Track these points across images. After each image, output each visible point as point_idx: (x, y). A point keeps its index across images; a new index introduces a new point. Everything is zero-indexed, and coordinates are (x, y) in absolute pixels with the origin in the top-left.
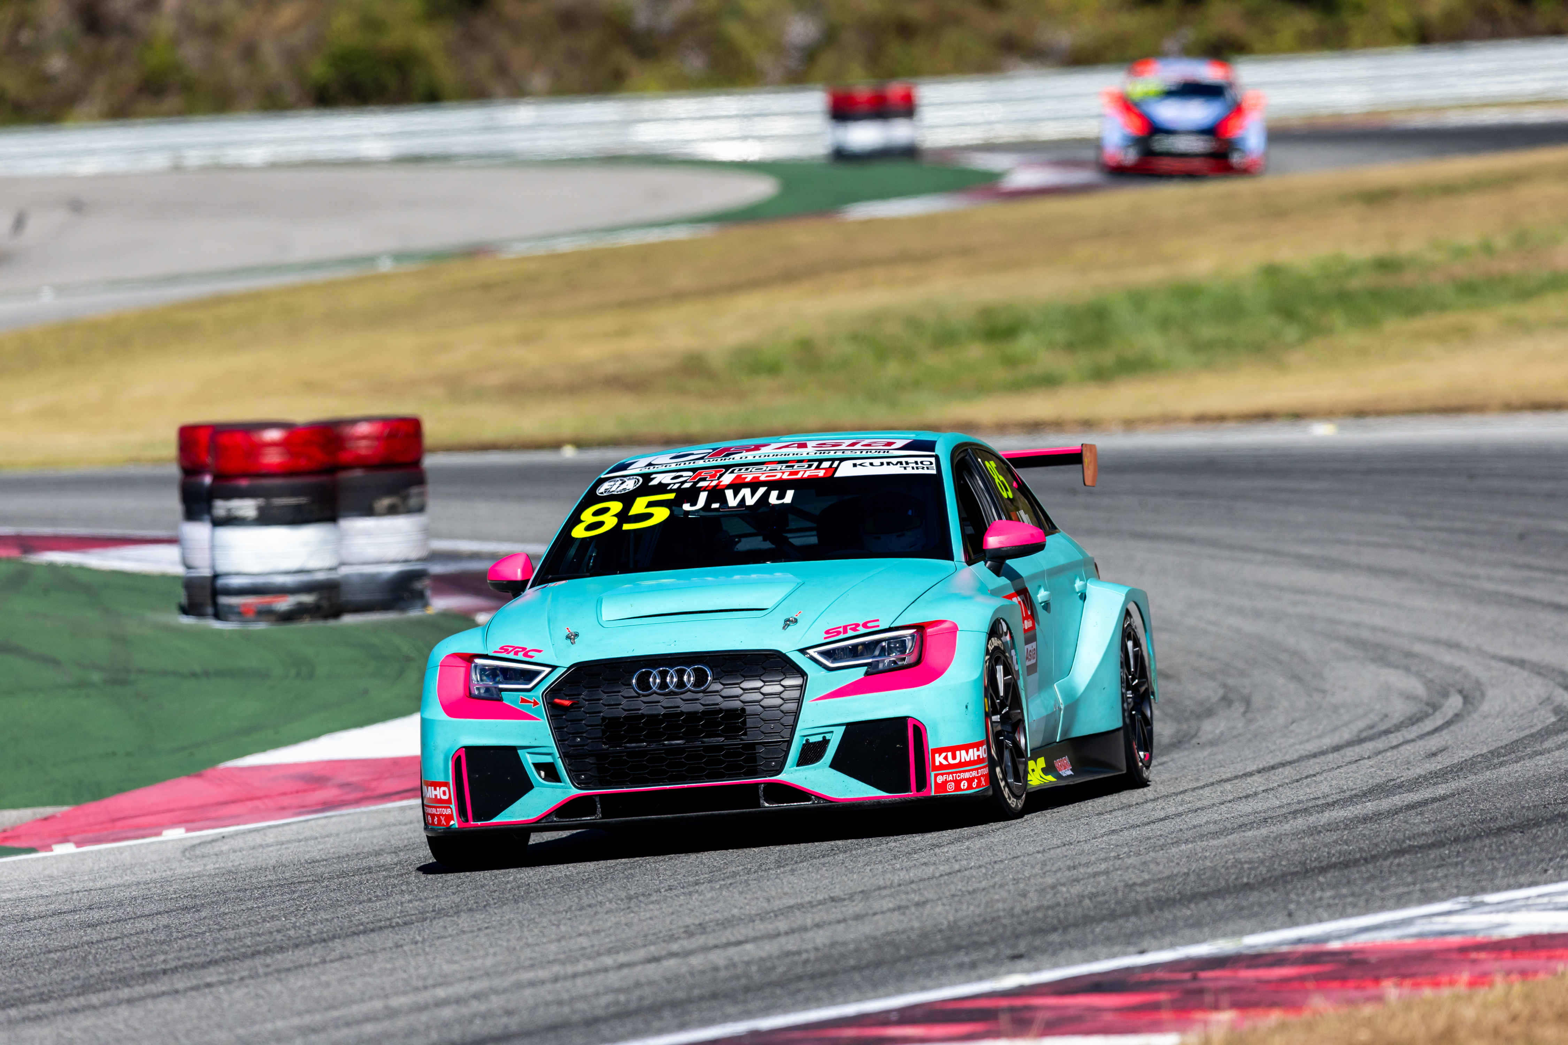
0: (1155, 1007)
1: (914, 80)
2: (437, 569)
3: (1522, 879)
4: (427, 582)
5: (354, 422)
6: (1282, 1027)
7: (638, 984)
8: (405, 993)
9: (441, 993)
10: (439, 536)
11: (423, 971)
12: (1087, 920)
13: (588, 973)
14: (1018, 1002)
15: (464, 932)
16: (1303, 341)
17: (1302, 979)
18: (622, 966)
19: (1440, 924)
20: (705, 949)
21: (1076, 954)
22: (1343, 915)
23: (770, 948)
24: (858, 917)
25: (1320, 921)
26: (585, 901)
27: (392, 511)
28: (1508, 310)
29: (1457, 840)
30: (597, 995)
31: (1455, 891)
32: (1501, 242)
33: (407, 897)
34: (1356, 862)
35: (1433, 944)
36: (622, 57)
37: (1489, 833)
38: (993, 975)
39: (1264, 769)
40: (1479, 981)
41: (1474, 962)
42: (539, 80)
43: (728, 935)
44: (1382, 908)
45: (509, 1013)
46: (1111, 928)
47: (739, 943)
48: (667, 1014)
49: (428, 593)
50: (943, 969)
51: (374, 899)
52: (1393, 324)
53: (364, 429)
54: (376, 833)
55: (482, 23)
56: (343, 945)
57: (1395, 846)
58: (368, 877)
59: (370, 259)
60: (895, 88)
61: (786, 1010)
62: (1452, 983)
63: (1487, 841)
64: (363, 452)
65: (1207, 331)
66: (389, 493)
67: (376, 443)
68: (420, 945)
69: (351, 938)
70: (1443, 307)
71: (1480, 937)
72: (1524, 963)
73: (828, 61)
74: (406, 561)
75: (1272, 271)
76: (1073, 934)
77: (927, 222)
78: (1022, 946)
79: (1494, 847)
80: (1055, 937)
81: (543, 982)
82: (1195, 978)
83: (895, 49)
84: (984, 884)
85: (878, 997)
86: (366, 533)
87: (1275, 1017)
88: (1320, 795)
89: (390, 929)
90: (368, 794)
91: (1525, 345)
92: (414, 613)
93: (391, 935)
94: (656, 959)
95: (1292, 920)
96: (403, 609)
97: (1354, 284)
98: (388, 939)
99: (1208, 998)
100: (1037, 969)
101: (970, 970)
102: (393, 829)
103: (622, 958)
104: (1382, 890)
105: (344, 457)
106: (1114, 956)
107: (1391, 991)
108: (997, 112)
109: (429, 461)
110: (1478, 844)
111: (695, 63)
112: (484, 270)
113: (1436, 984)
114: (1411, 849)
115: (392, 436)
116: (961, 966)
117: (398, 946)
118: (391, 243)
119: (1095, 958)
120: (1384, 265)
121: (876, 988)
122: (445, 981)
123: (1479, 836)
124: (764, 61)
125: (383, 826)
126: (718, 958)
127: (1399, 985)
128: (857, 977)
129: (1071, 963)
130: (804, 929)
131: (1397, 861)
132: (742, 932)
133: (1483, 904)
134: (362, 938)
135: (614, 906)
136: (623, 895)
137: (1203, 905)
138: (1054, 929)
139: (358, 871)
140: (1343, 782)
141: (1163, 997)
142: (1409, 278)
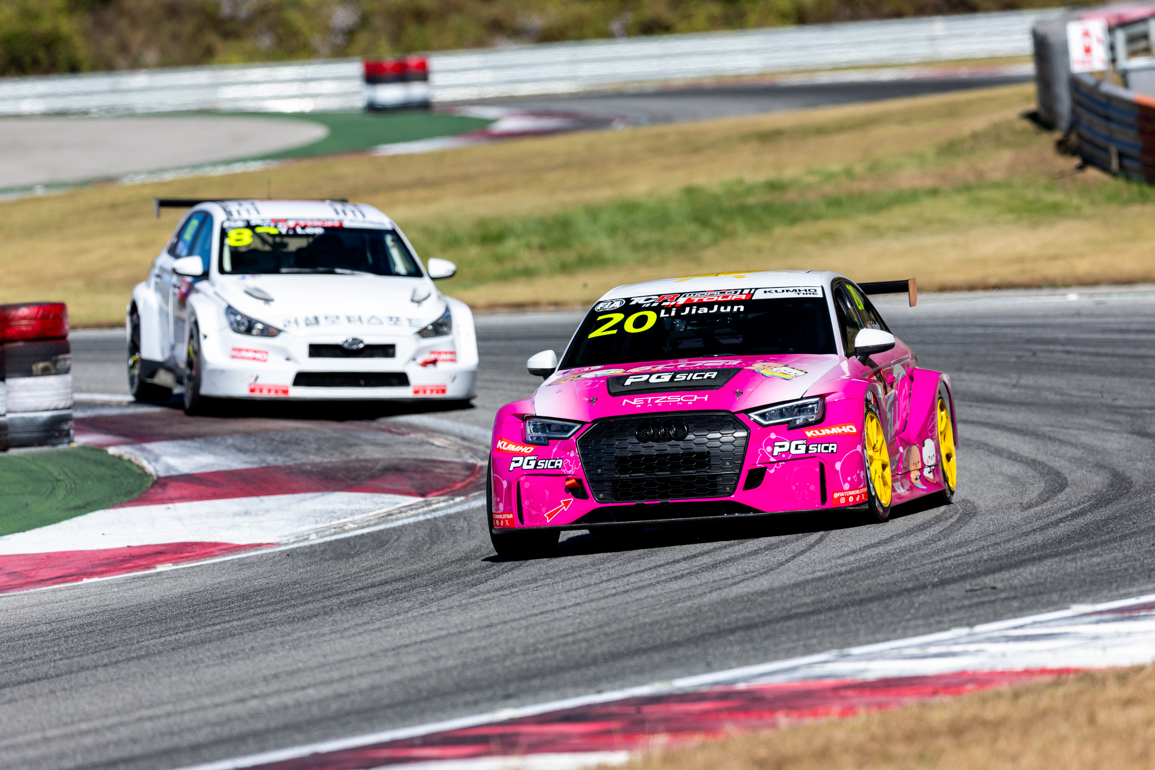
0: (609, 733)
1: (428, 53)
2: (78, 414)
3: (878, 636)
4: (71, 423)
5: (17, 306)
6: (703, 746)
7: (229, 720)
8: (57, 727)
9: (84, 726)
10: (80, 391)
11: (71, 710)
12: (560, 669)
13: (192, 710)
14: (509, 730)
15: (100, 681)
16: (715, 242)
17: (717, 711)
18: (217, 706)
19: (819, 671)
20: (278, 692)
21: (552, 694)
22: (747, 663)
23: (326, 691)
24: (391, 669)
25: (730, 668)
26: (190, 658)
27: (46, 372)
28: (865, 219)
29: (830, 609)
30: (199, 727)
31: (829, 645)
32: (859, 168)
33: (58, 656)
34: (756, 626)
35: (813, 685)
36: (212, 38)
37: (854, 603)
38: (491, 710)
39: (688, 557)
40: (848, 711)
41: (844, 698)
42: (151, 56)
43: (295, 682)
44: (776, 659)
45: (134, 741)
46: (576, 675)
47: (303, 688)
48: (251, 741)
49: (72, 432)
50: (454, 706)
51: (34, 658)
52: (780, 230)
53: (24, 311)
54: (35, 609)
55: (109, 15)
56: (11, 692)
57: (785, 613)
58: (30, 641)
59: (28, 188)
60: (413, 60)
61: (337, 736)
62: (827, 714)
63: (852, 609)
64: (24, 329)
65: (643, 236)
66: (44, 358)
67: (33, 322)
68: (68, 692)
69: (17, 687)
70: (817, 217)
71: (849, 680)
72: (880, 698)
73: (363, 39)
74: (56, 409)
75: (690, 191)
76: (549, 680)
77: (439, 157)
78: (512, 689)
79: (858, 613)
80: (536, 682)
81: (158, 717)
82: (639, 712)
83: (412, 29)
84: (483, 643)
85: (405, 726)
86: (26, 388)
87: (697, 740)
88: (730, 576)
89: (46, 680)
90: (29, 580)
91: (877, 246)
92: (61, 447)
93: (47, 684)
94: (242, 700)
95: (710, 668)
96: (54, 445)
97: (751, 200)
98: (45, 686)
99: (647, 726)
100: (523, 705)
101: (474, 707)
102: (47, 606)
103: (217, 700)
104: (776, 645)
105: (9, 333)
106: (578, 695)
107: (783, 720)
108: (486, 76)
109: (72, 336)
110: (845, 611)
111: (266, 42)
112: (110, 194)
113: (815, 714)
114: (796, 616)
115: (44, 317)
116: (467, 704)
117: (52, 692)
118: (44, 176)
119: (564, 697)
120: (773, 186)
121: (405, 720)
122: (87, 717)
123: (846, 605)
124: (316, 40)
125: (40, 604)
126: (288, 699)
127: (788, 715)
128: (390, 712)
129: (548, 700)
130: (351, 677)
131: (786, 624)
132: (305, 679)
133: (849, 655)
134: (25, 686)
135: (211, 662)
136: (218, 653)
137: (644, 658)
138: (535, 676)
139: (22, 637)
140: (746, 566)
141: (614, 725)
142: (791, 195)
